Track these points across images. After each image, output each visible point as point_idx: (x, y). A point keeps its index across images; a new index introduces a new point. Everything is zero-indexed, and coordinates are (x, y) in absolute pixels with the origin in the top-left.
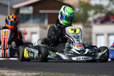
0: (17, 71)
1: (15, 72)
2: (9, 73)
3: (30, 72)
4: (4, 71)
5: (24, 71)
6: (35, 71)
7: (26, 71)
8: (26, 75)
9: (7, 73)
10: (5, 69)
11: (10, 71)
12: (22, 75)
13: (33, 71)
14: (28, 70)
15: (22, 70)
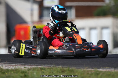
0: (17, 65)
1: (14, 65)
3: (30, 65)
5: (24, 65)
7: (26, 64)
8: (25, 68)
9: (6, 66)
10: (5, 62)
12: (21, 68)
13: (33, 64)
14: (29, 63)
15: (22, 64)
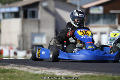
0: (69, 71)
1: (66, 72)
2: (60, 72)
3: (81, 72)
4: (56, 70)
5: (76, 71)
6: (86, 72)
7: (77, 71)
8: (76, 75)
9: (58, 72)
10: (58, 68)
11: (62, 71)
12: (73, 74)
13: (84, 71)
14: (80, 70)
15: (73, 70)
